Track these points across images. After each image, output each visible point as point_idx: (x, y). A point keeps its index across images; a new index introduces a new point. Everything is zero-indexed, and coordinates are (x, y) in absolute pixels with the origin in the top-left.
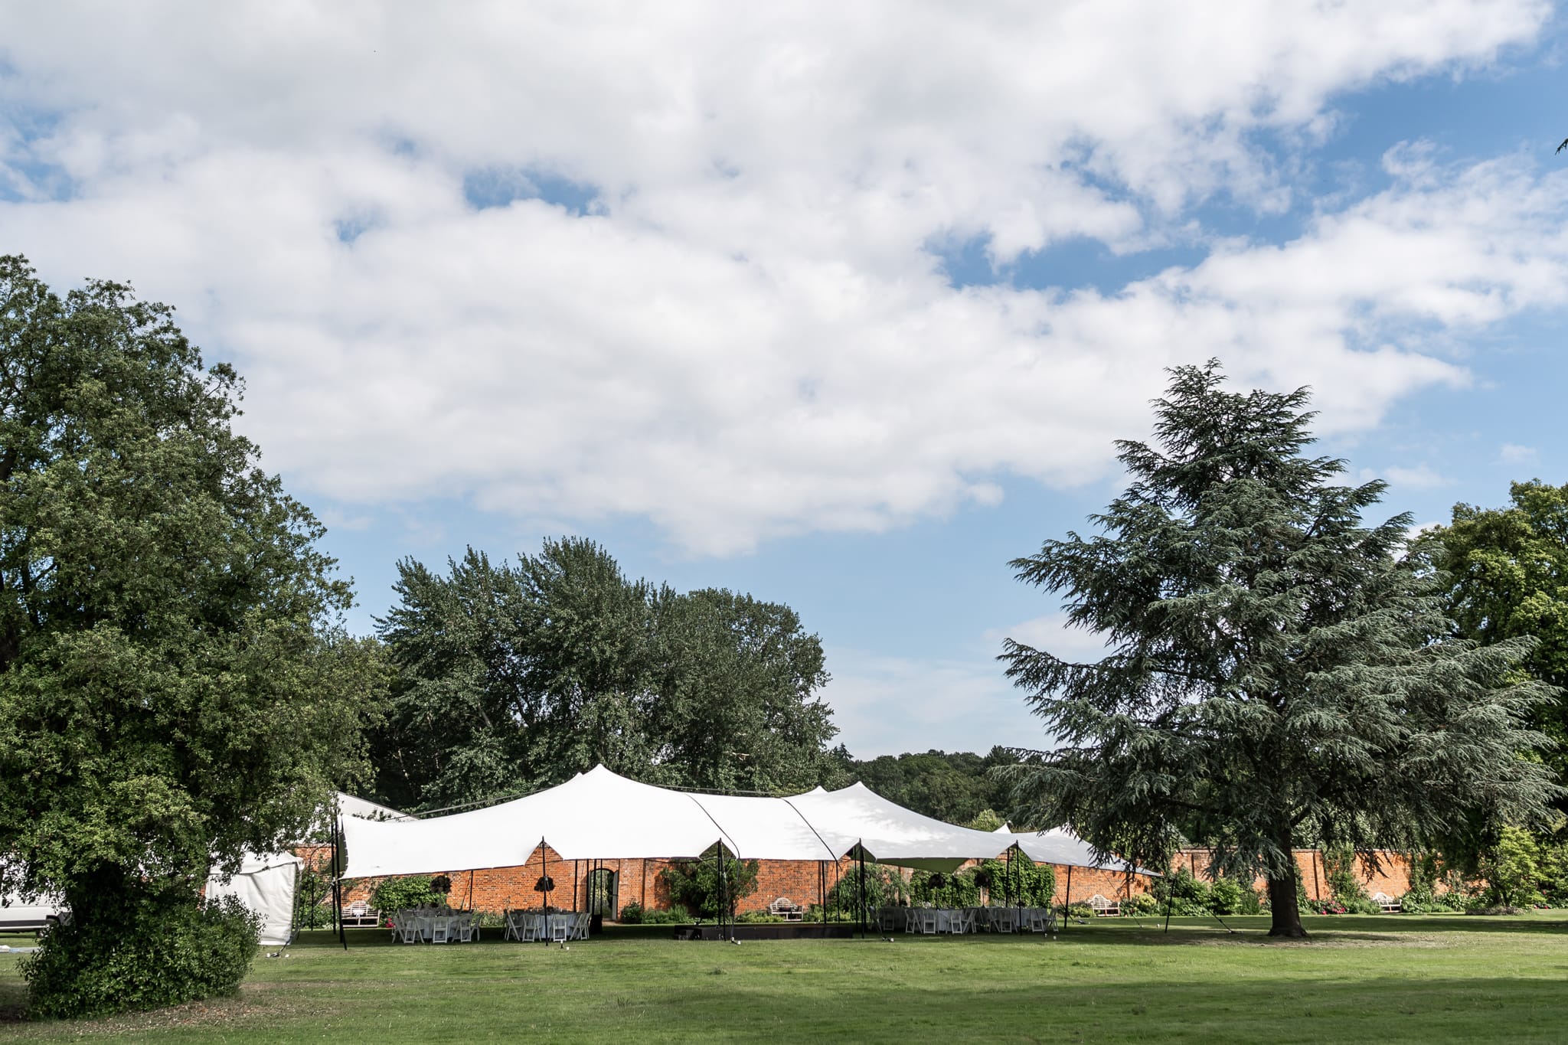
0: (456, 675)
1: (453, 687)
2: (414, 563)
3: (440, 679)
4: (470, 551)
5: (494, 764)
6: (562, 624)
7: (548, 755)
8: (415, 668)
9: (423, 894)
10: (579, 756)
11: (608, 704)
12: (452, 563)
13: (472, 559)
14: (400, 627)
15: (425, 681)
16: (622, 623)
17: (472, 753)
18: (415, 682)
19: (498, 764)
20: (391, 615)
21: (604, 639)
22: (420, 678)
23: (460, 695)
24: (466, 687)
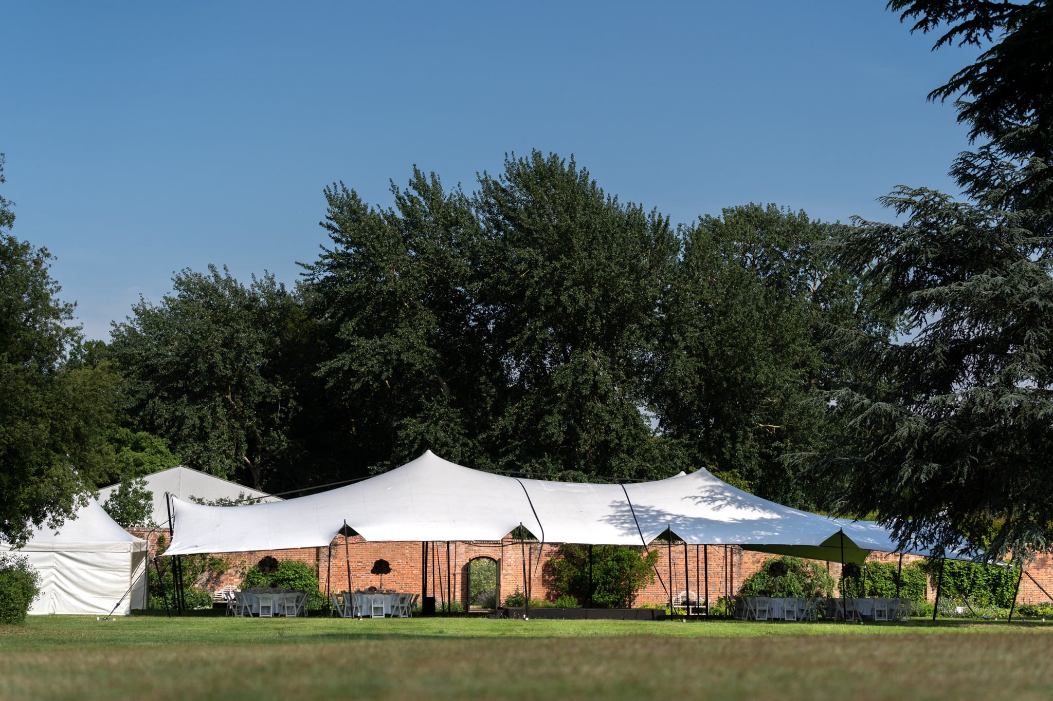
0: (400, 332)
1: (394, 348)
2: (344, 190)
3: (381, 337)
4: (417, 172)
5: (450, 441)
6: (523, 266)
7: (515, 429)
8: (352, 324)
9: (292, 580)
10: (551, 430)
11: (585, 365)
12: (394, 188)
13: (419, 184)
14: (329, 274)
15: (363, 341)
16: (599, 264)
17: (422, 427)
18: (349, 341)
19: (455, 440)
20: (320, 259)
21: (576, 283)
22: (355, 337)
23: (404, 357)
24: (411, 347)
